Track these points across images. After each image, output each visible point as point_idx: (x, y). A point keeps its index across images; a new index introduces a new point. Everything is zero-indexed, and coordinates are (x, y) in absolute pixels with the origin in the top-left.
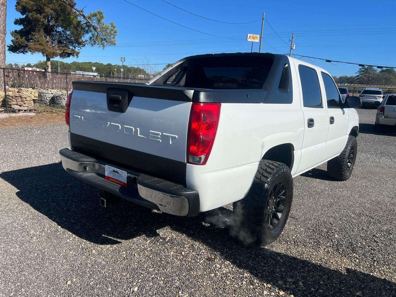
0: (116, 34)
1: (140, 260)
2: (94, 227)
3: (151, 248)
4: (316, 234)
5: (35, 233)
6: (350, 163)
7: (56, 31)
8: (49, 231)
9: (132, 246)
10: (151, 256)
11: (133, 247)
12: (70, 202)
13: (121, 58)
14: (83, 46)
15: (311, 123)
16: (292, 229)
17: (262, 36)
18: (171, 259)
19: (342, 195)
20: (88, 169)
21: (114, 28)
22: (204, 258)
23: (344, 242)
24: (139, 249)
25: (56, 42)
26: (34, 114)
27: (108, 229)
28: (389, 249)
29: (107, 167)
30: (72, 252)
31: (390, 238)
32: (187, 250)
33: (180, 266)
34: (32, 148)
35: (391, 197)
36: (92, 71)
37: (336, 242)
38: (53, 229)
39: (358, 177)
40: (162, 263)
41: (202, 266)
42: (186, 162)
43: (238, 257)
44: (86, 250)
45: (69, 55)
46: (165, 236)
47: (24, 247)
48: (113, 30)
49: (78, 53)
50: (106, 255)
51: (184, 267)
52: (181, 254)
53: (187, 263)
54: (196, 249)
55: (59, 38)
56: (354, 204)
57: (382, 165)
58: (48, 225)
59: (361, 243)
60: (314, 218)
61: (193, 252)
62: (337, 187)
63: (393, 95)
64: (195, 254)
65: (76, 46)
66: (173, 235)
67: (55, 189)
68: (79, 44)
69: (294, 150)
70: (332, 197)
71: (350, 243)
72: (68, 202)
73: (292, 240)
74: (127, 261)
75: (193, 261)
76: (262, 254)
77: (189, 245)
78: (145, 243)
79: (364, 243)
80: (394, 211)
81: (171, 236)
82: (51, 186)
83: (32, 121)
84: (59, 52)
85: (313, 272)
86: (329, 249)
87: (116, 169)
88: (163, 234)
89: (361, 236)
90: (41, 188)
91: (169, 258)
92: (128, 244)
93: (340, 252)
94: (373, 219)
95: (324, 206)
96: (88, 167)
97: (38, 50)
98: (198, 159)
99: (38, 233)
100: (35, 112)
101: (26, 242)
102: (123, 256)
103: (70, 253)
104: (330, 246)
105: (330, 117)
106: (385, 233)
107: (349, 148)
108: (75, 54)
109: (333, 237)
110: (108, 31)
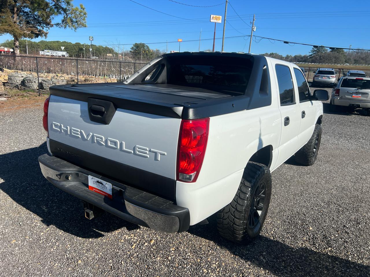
0: (86, 15)
1: (128, 269)
2: (78, 232)
3: (137, 253)
4: (292, 227)
5: (16, 243)
6: (315, 149)
7: (23, 11)
8: (31, 239)
9: (118, 252)
10: (138, 264)
11: (119, 254)
12: (51, 202)
13: (90, 37)
14: (51, 27)
15: (287, 121)
16: (269, 223)
17: (226, 19)
18: (158, 265)
19: (310, 181)
20: (70, 179)
21: (83, 9)
22: (191, 262)
23: (319, 235)
24: (125, 256)
25: (23, 22)
26: (5, 99)
27: (91, 233)
28: (359, 240)
29: (90, 177)
30: (57, 264)
31: (358, 228)
32: (173, 254)
33: (168, 273)
34: (6, 140)
35: (354, 182)
36: (61, 51)
37: (312, 235)
38: (35, 236)
39: (321, 161)
40: (149, 272)
41: (190, 272)
42: (176, 179)
43: (223, 259)
44: (71, 260)
45: (37, 36)
46: (150, 239)
47: (6, 260)
48: (82, 12)
49: (47, 33)
50: (93, 265)
51: (172, 274)
52: (168, 259)
53: (174, 269)
54: (182, 252)
55: (27, 18)
56: (322, 191)
57: (341, 147)
58: (29, 232)
59: (334, 235)
60: (288, 209)
61: (179, 256)
62: (304, 173)
63: (347, 78)
64: (181, 258)
65: (44, 27)
66: (157, 236)
67: (34, 187)
68: (48, 24)
69: (272, 150)
70: (302, 185)
71: (324, 235)
72: (48, 204)
73: (271, 236)
74: (114, 271)
75: (181, 267)
76: (246, 254)
77: (174, 247)
78: (130, 248)
79: (337, 235)
80: (358, 197)
81: (156, 238)
82: (29, 185)
83: (3, 107)
84: (27, 33)
85: (295, 272)
86: (306, 244)
87: (100, 180)
88: (147, 236)
89: (333, 227)
90: (19, 188)
91: (156, 264)
92: (114, 250)
93: (316, 246)
94: (341, 207)
95: (295, 195)
96: (70, 177)
97: (6, 31)
98: (188, 176)
99: (20, 242)
100: (6, 97)
101: (8, 255)
102: (110, 265)
103: (55, 265)
104: (307, 241)
105: (302, 112)
106: (354, 223)
107: (315, 136)
108: (43, 34)
109: (308, 229)
110: (78, 13)
